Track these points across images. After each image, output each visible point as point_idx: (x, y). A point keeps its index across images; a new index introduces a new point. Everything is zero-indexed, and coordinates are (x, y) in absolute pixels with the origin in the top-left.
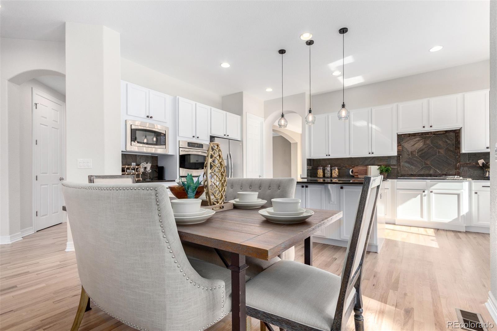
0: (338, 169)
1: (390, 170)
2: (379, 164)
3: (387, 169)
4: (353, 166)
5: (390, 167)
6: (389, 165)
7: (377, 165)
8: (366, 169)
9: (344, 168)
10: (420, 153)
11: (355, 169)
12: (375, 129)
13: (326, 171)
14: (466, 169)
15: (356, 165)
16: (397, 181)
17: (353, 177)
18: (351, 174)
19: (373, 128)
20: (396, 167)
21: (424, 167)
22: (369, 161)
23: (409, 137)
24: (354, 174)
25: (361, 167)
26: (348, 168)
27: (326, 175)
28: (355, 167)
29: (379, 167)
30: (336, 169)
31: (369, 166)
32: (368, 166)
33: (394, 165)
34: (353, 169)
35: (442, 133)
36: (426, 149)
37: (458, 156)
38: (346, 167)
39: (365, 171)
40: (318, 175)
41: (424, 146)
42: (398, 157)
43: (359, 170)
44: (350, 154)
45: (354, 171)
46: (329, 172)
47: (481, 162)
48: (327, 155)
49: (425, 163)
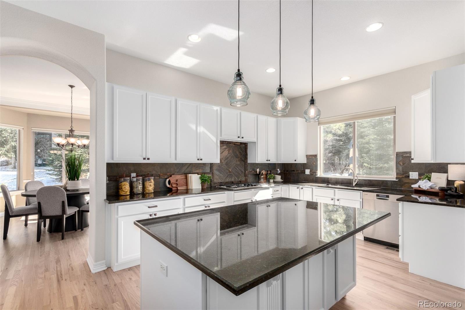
2: (197, 171)
8: (187, 179)
9: (157, 178)
10: (226, 161)
11: (173, 179)
12: (203, 132)
17: (170, 189)
18: (168, 185)
21: (229, 175)
22: (187, 169)
24: (171, 186)
25: (180, 176)
26: (163, 178)
27: (135, 190)
28: (172, 176)
30: (152, 181)
31: (190, 175)
33: (209, 173)
34: (170, 178)
35: (239, 144)
36: (230, 158)
37: (246, 166)
38: (159, 176)
39: (185, 181)
40: (120, 191)
41: (229, 155)
42: (212, 165)
43: (177, 180)
44: (176, 159)
45: (171, 181)
46: (141, 185)
47: (258, 170)
48: (144, 159)
49: (229, 171)
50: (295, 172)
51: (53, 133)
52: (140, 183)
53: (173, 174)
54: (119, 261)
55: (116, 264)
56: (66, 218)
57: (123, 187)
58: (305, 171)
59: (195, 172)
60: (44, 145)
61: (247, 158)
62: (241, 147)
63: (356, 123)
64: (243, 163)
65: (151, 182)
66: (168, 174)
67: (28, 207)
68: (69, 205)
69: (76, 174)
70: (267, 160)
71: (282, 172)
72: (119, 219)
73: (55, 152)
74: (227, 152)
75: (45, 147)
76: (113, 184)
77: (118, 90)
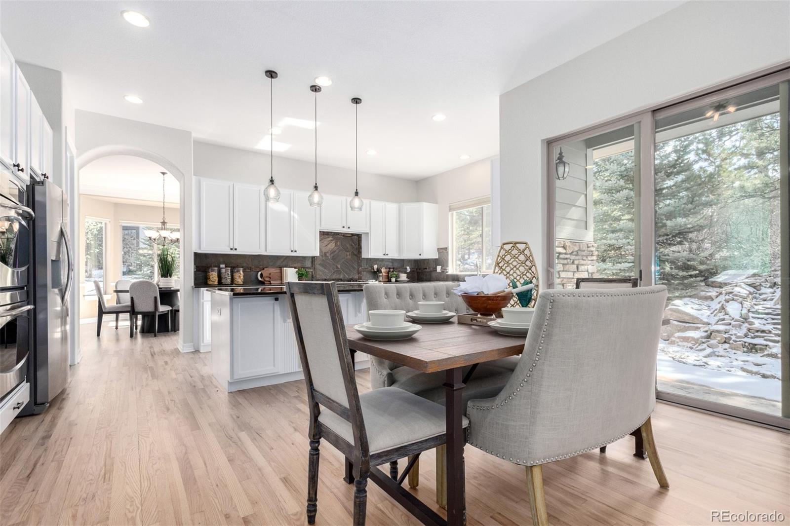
0: (244, 272)
2: (295, 265)
6: (305, 268)
7: (293, 267)
8: (281, 273)
9: (248, 270)
10: (332, 255)
11: (265, 272)
14: (365, 273)
17: (262, 283)
18: (260, 279)
20: (311, 270)
21: (336, 271)
22: (282, 262)
23: (323, 235)
24: (264, 280)
25: (273, 269)
26: (256, 270)
27: (224, 281)
28: (265, 269)
29: (296, 270)
30: (242, 272)
31: (285, 268)
32: (282, 268)
33: (310, 268)
34: (262, 271)
35: (349, 235)
36: (337, 251)
37: (359, 261)
38: (251, 269)
39: (279, 275)
40: (208, 281)
41: (336, 248)
42: (313, 258)
43: (270, 274)
44: (266, 251)
45: (263, 274)
46: (230, 275)
47: (376, 267)
48: (231, 249)
49: (336, 266)
50: (427, 270)
51: (141, 226)
52: (228, 274)
53: (266, 267)
54: (205, 342)
55: (202, 344)
56: (159, 315)
57: (211, 277)
58: (436, 268)
59: (292, 266)
60: (128, 245)
61: (361, 252)
62: (352, 239)
63: (485, 209)
64: (356, 258)
65: (241, 274)
66: (261, 267)
67: (118, 305)
68: (161, 304)
69: (168, 270)
70: (384, 255)
71: (413, 271)
72: (204, 303)
73: (145, 251)
74: (334, 244)
75: (130, 247)
76: (201, 274)
77: (205, 182)
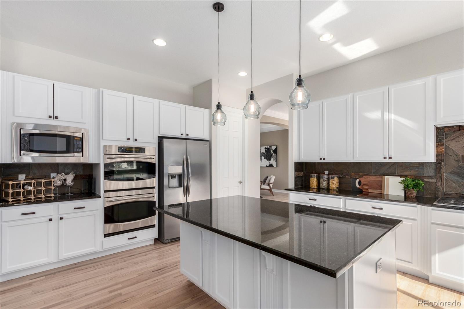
0: (339, 178)
1: (422, 186)
2: (406, 173)
3: (417, 183)
4: (361, 174)
5: (423, 181)
6: (421, 177)
8: (382, 181)
9: (348, 177)
11: (364, 180)
12: (394, 120)
13: (321, 180)
15: (365, 174)
16: (432, 210)
17: (360, 191)
18: (358, 186)
19: (391, 119)
20: (433, 180)
23: (459, 131)
24: (362, 187)
25: (374, 177)
26: (354, 177)
27: (321, 186)
28: (364, 176)
29: (402, 179)
31: (386, 177)
32: (383, 176)
33: (431, 177)
34: (361, 179)
38: (350, 175)
39: (380, 184)
42: (437, 164)
43: (369, 182)
44: (354, 159)
45: (362, 182)
48: (321, 159)
57: (311, 182)
65: (334, 180)
